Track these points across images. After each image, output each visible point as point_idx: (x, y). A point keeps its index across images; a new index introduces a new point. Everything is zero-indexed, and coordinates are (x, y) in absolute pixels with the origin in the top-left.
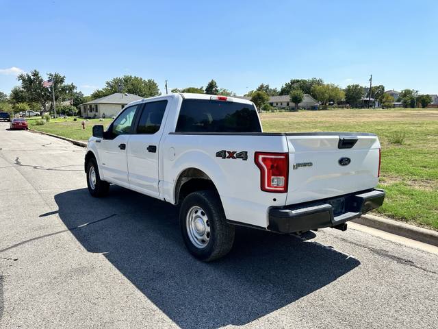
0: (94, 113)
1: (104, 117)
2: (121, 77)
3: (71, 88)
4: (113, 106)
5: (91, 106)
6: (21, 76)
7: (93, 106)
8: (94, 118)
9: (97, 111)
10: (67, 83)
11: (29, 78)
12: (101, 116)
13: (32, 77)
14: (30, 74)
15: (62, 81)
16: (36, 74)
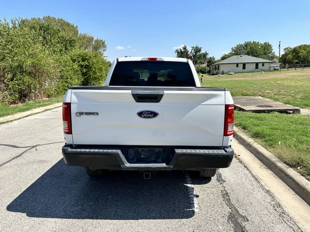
0: (217, 71)
1: (223, 74)
2: (243, 43)
3: (205, 55)
4: (230, 65)
5: (215, 66)
6: (176, 50)
7: (217, 66)
8: (216, 74)
9: (218, 70)
10: (203, 51)
11: (181, 50)
12: (221, 73)
13: (183, 50)
14: (182, 49)
15: (200, 50)
16: (185, 48)
